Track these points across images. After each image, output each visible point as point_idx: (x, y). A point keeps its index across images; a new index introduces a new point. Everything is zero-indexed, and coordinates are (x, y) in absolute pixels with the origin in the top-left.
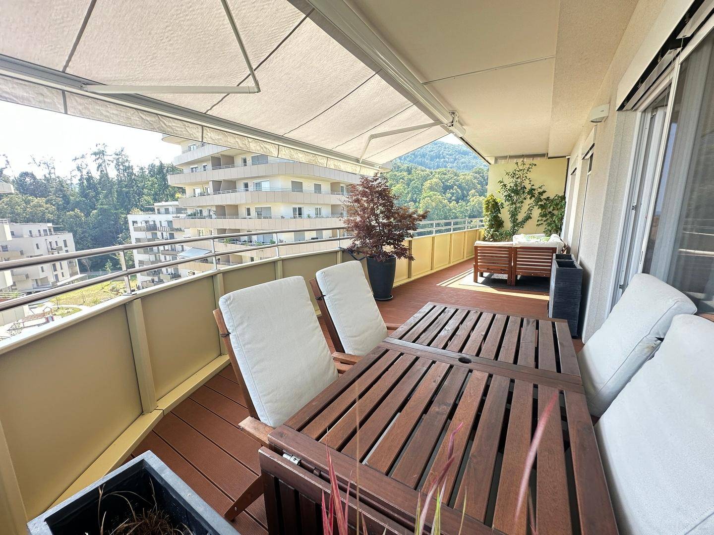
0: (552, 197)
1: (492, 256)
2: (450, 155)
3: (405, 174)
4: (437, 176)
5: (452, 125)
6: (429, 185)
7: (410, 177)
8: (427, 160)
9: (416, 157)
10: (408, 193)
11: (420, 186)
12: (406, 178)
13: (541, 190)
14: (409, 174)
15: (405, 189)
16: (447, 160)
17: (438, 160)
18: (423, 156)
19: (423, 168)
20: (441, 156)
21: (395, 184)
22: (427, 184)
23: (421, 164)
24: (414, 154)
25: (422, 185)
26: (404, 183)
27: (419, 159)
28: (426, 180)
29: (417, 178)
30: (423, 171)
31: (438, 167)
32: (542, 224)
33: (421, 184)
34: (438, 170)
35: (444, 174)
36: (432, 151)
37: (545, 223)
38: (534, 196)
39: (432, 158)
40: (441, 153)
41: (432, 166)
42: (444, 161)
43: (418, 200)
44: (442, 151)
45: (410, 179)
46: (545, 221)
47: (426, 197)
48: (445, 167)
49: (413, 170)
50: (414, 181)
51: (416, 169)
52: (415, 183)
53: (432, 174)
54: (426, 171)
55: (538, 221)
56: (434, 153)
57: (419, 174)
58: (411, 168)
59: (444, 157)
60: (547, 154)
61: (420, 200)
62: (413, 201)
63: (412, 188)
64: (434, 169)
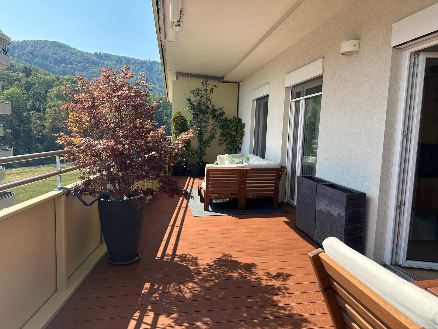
0: (229, 118)
1: (223, 180)
2: (79, 62)
3: (22, 75)
4: (65, 83)
5: (180, 25)
6: (56, 92)
7: (29, 79)
8: (50, 62)
9: (35, 56)
10: (28, 99)
11: (43, 92)
12: (23, 81)
13: (221, 111)
14: (27, 76)
15: (23, 94)
16: (75, 66)
17: (64, 65)
18: (45, 57)
19: (46, 72)
20: (68, 61)
21: (7, 86)
22: (53, 91)
23: (43, 66)
24: (32, 53)
25: (47, 92)
26: (21, 86)
27: (38, 60)
28: (51, 86)
29: (39, 83)
30: (46, 75)
31: (65, 73)
32: (223, 143)
33: (45, 90)
34: (65, 77)
35: (74, 83)
36: (56, 54)
37: (226, 143)
38: (216, 116)
39: (56, 62)
40: (67, 58)
41: (56, 70)
42: (72, 68)
43: (42, 109)
44: (68, 56)
45: (29, 82)
46: (225, 140)
47: (53, 106)
48: (72, 75)
49: (33, 72)
50: (36, 86)
51: (36, 71)
52: (37, 88)
53: (58, 80)
54: (50, 76)
55: (220, 140)
56: (58, 57)
57: (41, 78)
58: (30, 69)
59: (71, 63)
60: (223, 78)
61: (45, 110)
62: (35, 109)
63: (34, 94)
64: (60, 75)
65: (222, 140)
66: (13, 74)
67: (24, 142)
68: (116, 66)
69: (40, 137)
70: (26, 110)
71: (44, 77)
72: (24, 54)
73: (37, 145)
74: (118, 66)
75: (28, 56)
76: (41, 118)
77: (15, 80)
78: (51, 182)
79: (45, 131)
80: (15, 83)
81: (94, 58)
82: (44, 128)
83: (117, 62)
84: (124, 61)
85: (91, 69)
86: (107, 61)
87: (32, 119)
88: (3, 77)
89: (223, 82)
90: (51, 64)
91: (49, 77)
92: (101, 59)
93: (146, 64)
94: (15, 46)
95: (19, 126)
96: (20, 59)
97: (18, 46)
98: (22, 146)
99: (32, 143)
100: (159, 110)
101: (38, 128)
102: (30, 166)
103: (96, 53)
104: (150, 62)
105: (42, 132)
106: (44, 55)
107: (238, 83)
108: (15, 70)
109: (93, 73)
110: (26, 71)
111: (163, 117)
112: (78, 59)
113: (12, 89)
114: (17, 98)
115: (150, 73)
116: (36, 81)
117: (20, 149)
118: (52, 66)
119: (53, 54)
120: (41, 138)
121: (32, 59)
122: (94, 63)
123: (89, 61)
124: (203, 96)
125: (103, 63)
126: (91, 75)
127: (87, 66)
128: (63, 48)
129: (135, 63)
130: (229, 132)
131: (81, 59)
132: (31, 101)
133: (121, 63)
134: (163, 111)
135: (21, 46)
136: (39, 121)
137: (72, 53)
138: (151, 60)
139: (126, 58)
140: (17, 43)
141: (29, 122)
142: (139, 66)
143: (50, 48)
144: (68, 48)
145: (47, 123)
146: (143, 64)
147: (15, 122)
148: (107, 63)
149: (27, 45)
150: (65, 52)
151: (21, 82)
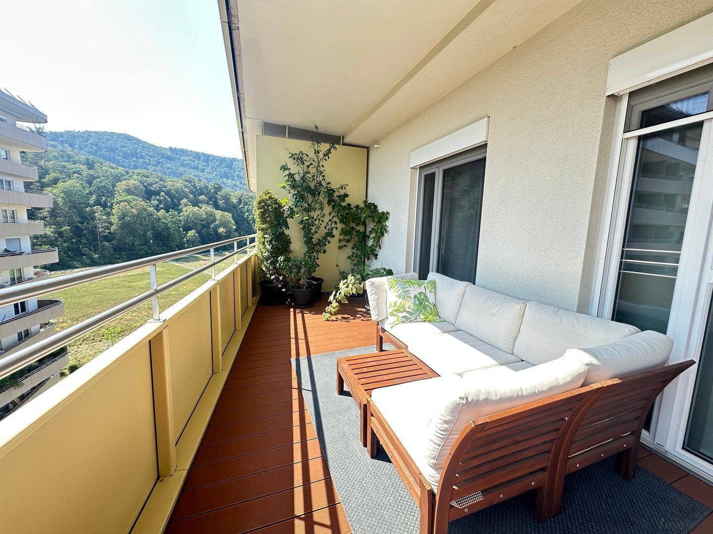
0: (353, 205)
2: (152, 157)
3: (84, 167)
4: (135, 177)
6: (124, 187)
7: (91, 172)
9: (100, 148)
10: (91, 193)
11: (110, 187)
12: (85, 173)
13: (342, 192)
14: (89, 169)
15: (84, 188)
16: (148, 161)
17: (134, 159)
18: (112, 150)
19: (113, 165)
20: (139, 155)
22: (121, 186)
23: (109, 159)
25: (114, 186)
26: (82, 179)
27: (104, 152)
28: (119, 180)
29: (104, 176)
30: (113, 168)
31: (136, 167)
32: (345, 246)
33: (112, 185)
34: (137, 171)
35: (146, 177)
36: (125, 147)
37: (350, 245)
38: (333, 201)
39: (125, 156)
40: (138, 151)
41: (126, 164)
42: (144, 162)
43: (109, 204)
44: (139, 150)
45: (91, 175)
46: (348, 241)
47: (121, 201)
48: (145, 169)
49: (97, 165)
50: (100, 179)
51: (102, 164)
52: (101, 182)
53: (128, 174)
54: (118, 169)
55: (340, 241)
56: (128, 150)
57: (107, 171)
58: (93, 161)
59: (143, 157)
60: (343, 138)
61: (112, 205)
62: (100, 204)
63: (97, 187)
64: (130, 169)
65: (344, 240)
66: (73, 166)
67: (88, 240)
68: (194, 162)
69: (106, 234)
70: (88, 205)
71: (111, 170)
72: (86, 146)
73: (104, 243)
74: (196, 162)
75: (91, 148)
76: (108, 214)
77: (74, 173)
78: (121, 282)
79: (113, 228)
80: (75, 176)
81: (170, 153)
82: (112, 224)
83: (194, 158)
84: (202, 158)
85: (166, 164)
86: (184, 156)
87: (96, 214)
88: (59, 169)
89: (344, 144)
90: (119, 158)
91: (116, 170)
92: (177, 154)
93: (225, 161)
94: (75, 137)
95: (82, 223)
96: (82, 151)
97: (78, 137)
98: (86, 244)
99: (98, 240)
100: (240, 206)
101: (104, 224)
102: (96, 266)
103: (171, 148)
104: (230, 159)
105: (109, 229)
106: (111, 147)
107: (368, 148)
108: (75, 161)
109: (168, 169)
110: (88, 163)
111: (244, 213)
112: (150, 153)
113: (70, 182)
114: (77, 192)
115: (230, 170)
116: (101, 174)
117: (84, 248)
118: (120, 159)
119: (122, 147)
120: (107, 236)
121: (97, 152)
122: (170, 158)
123: (163, 156)
124: (311, 164)
125: (179, 159)
126: (166, 170)
127: (161, 160)
128: (133, 141)
129: (214, 160)
130: (354, 226)
131: (155, 153)
132: (94, 196)
133: (199, 159)
134: (244, 208)
135: (83, 137)
136: (105, 217)
137: (143, 147)
138: (231, 157)
139: (204, 154)
140: (76, 133)
141: (94, 218)
142: (218, 163)
143: (118, 141)
144: (139, 141)
145: (114, 219)
146: (222, 160)
147: (76, 219)
148: (184, 158)
149: (89, 136)
150: (136, 145)
151: (81, 175)
